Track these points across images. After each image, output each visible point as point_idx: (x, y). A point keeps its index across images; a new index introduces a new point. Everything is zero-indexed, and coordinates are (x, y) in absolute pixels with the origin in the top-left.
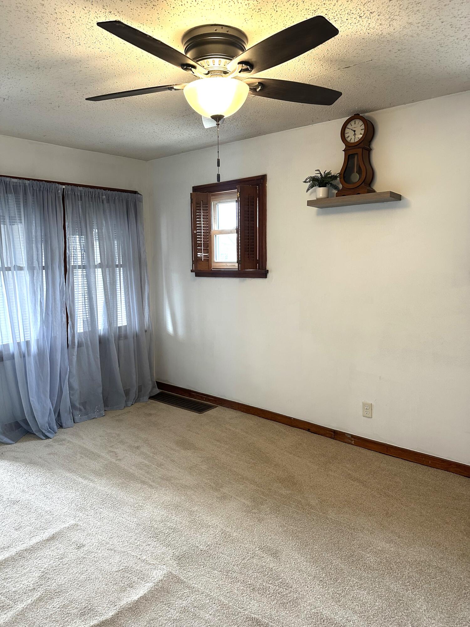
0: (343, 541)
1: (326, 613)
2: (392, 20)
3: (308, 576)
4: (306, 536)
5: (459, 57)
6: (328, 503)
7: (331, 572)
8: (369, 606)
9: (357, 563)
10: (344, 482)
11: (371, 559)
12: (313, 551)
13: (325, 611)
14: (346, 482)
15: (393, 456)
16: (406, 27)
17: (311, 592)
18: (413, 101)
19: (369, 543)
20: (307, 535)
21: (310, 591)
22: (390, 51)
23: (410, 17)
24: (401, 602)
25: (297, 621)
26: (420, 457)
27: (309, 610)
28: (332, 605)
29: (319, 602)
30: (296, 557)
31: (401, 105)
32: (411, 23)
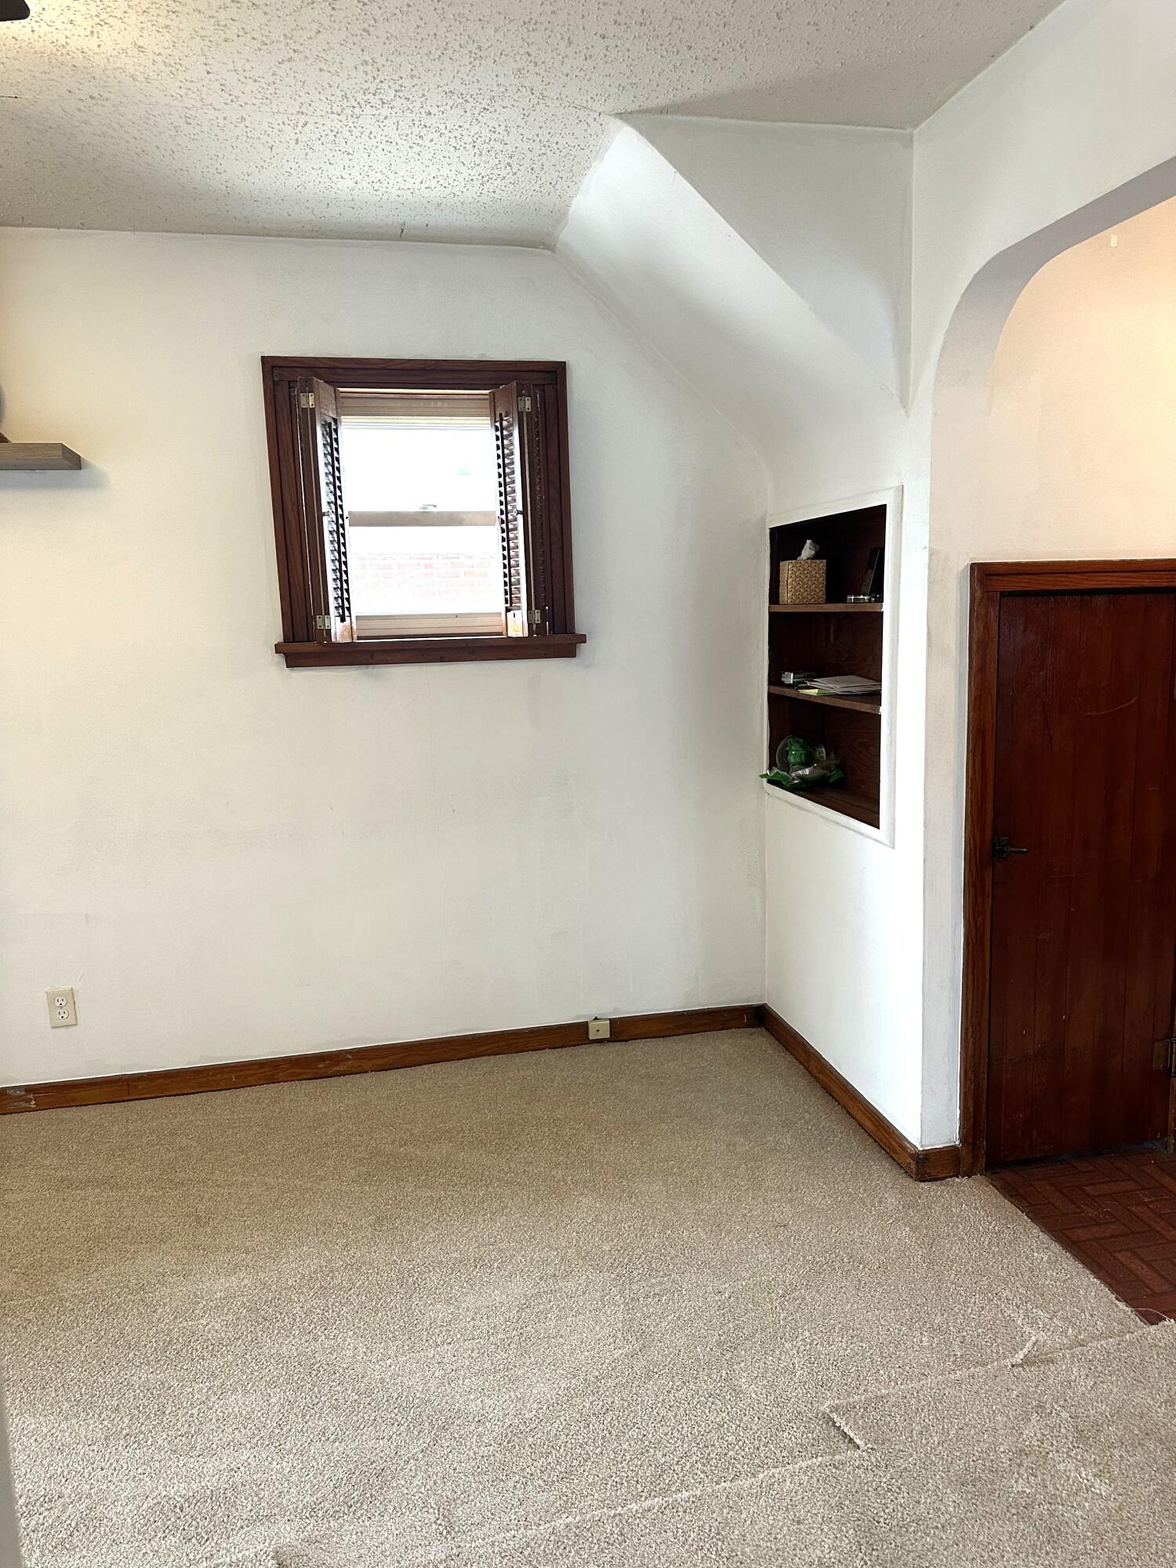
0: (131, 1326)
1: (179, 1489)
2: (101, 23)
3: (89, 1445)
4: (32, 1367)
5: (215, 158)
6: (44, 1267)
7: (140, 1405)
8: (259, 1414)
9: (187, 1351)
10: (61, 1202)
11: (213, 1326)
12: (69, 1388)
13: (173, 1487)
14: (64, 1200)
15: (146, 1099)
16: (128, 51)
17: (115, 1473)
18: (83, 226)
19: (191, 1297)
20: (32, 1364)
21: (112, 1474)
22: (70, 92)
23: (145, 33)
24: (317, 1365)
25: (118, 1555)
26: (212, 1075)
27: (135, 1512)
28: (180, 1466)
29: (148, 1479)
30: (33, 1426)
31: (46, 227)
32: (142, 47)
